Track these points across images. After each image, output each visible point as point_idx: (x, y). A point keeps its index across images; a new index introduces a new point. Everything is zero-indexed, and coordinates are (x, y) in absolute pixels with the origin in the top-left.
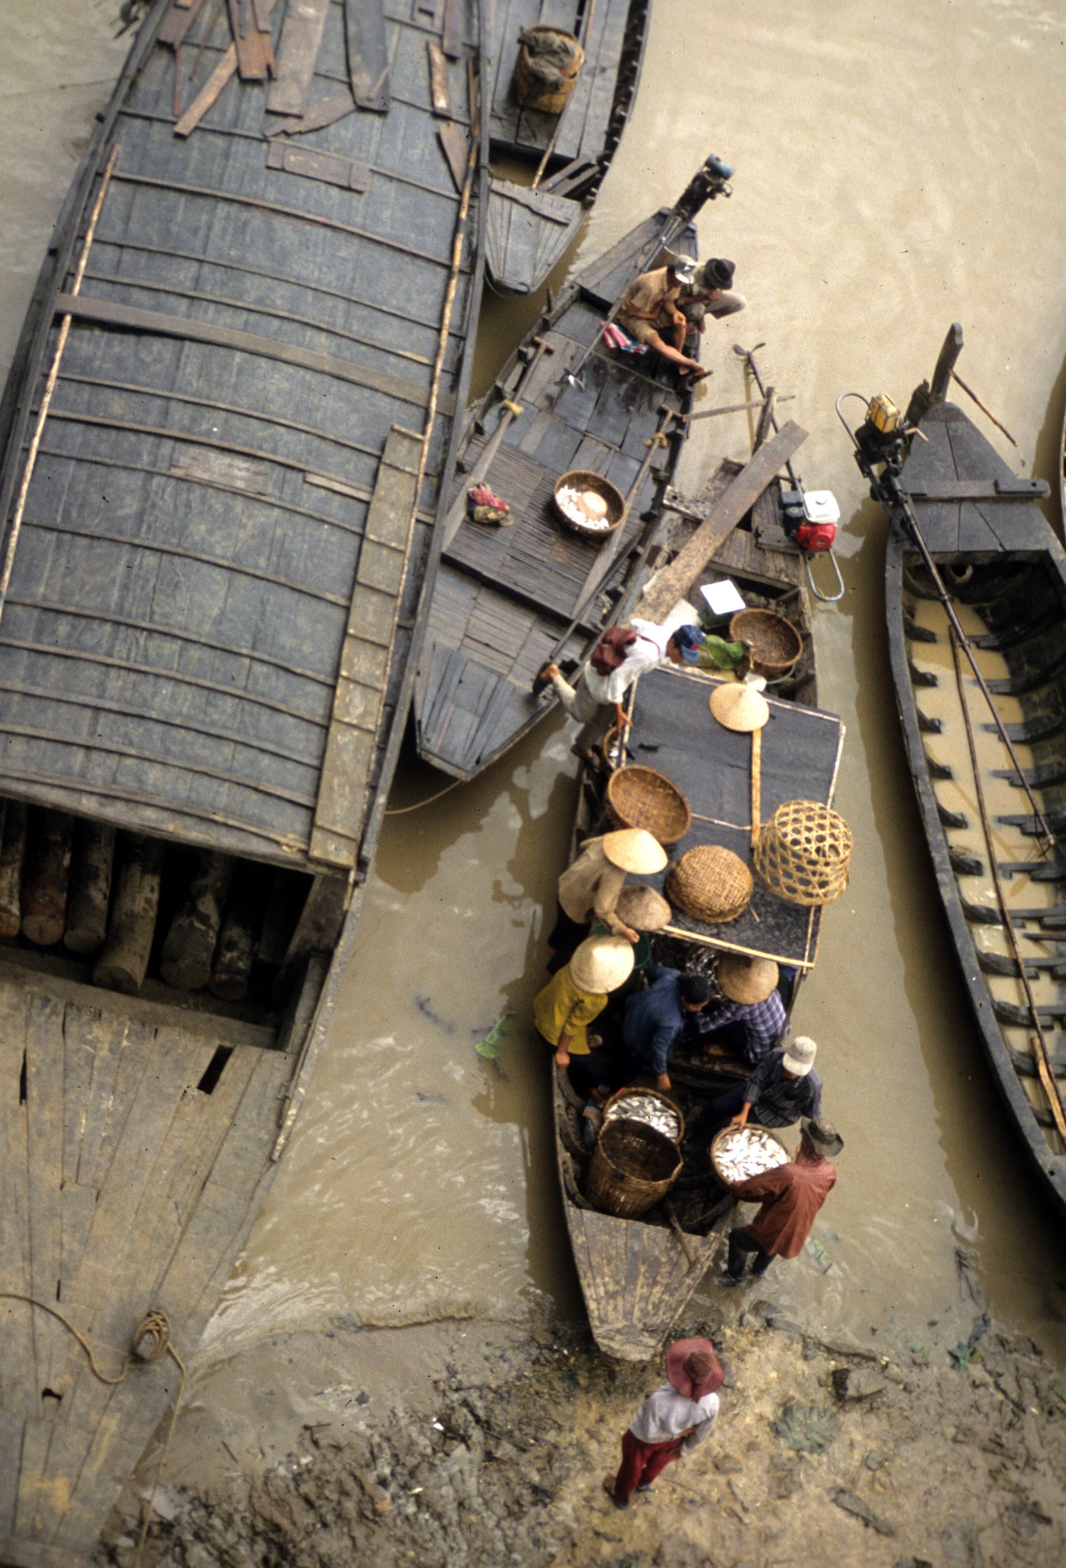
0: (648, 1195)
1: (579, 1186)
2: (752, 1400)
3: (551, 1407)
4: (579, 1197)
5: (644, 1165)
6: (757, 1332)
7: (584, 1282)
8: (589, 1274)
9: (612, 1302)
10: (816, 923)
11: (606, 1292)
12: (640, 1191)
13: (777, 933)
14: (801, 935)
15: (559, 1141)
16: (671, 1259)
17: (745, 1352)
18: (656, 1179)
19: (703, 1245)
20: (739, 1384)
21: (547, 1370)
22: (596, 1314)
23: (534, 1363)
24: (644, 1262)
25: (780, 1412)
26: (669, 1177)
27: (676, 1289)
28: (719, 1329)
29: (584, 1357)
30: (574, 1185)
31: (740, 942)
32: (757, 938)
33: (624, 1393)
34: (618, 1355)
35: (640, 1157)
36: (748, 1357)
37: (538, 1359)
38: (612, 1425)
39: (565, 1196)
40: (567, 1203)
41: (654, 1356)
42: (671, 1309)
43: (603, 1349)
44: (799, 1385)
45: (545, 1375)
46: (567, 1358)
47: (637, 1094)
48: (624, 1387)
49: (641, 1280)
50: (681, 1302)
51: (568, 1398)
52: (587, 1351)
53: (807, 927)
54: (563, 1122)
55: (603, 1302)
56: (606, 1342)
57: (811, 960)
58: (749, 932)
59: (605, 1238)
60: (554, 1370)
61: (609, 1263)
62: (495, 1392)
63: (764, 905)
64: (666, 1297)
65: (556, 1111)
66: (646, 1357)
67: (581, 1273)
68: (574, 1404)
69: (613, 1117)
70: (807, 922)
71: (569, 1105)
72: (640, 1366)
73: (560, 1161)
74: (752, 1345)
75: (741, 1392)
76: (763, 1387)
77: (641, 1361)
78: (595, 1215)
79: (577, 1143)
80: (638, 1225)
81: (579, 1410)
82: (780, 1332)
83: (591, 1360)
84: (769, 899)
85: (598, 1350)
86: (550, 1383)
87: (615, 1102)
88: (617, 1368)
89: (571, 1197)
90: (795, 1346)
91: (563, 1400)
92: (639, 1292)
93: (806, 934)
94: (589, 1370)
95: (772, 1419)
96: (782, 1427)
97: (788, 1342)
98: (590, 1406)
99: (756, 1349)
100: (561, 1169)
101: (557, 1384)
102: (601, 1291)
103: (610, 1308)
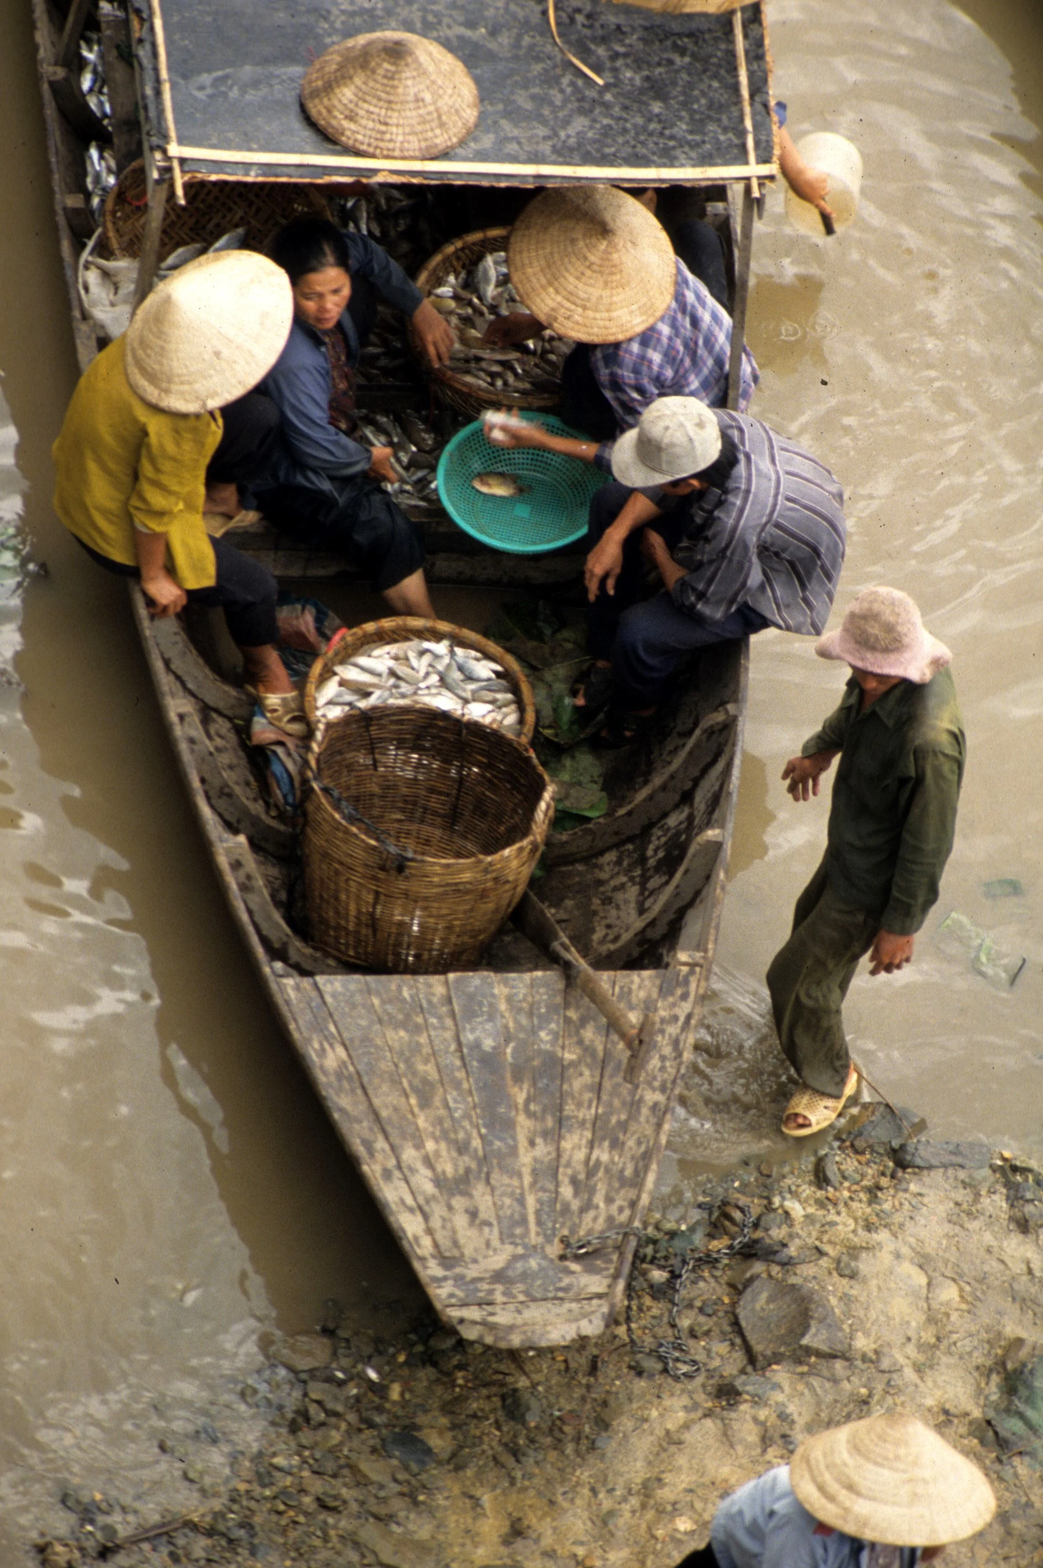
0: (483, 895)
1: (290, 921)
2: (909, 1374)
3: (369, 1532)
4: (298, 948)
5: (452, 818)
6: (874, 1191)
7: (371, 1170)
8: (381, 1144)
9: (458, 1202)
10: (756, 54)
11: (439, 1181)
12: (458, 890)
13: (657, 107)
14: (723, 97)
15: (206, 811)
16: (588, 1050)
17: (854, 1251)
18: (493, 845)
19: (664, 992)
20: (862, 1343)
21: (336, 1437)
22: (425, 1247)
23: (294, 1428)
24: (518, 1078)
25: (993, 1388)
26: (525, 831)
27: (623, 1126)
28: (769, 1208)
29: (426, 1374)
30: (277, 916)
31: (564, 155)
32: (606, 131)
33: (558, 1445)
34: (516, 1340)
35: (434, 802)
36: (865, 1265)
37: (304, 1414)
38: (548, 1541)
39: (260, 951)
40: (272, 969)
41: (612, 1320)
42: (624, 1182)
43: (470, 1334)
44: (1023, 1302)
45: (333, 1451)
46: (379, 1389)
47: (382, 638)
48: (555, 1428)
49: (524, 1125)
50: (647, 1156)
51: (411, 1496)
52: (430, 1359)
53: (733, 70)
54: (206, 759)
55: (438, 1211)
56: (473, 1313)
57: (764, 159)
58: (580, 123)
59: (398, 1037)
60: (353, 1431)
61: (425, 1103)
62: (211, 1532)
63: (604, 40)
64: (603, 1154)
65: (178, 731)
66: (592, 1327)
67: (359, 1149)
68: (431, 1512)
69: (335, 713)
70: (732, 54)
71: (206, 712)
72: (581, 1361)
73: (223, 862)
74: (869, 1227)
75: (873, 1360)
76: (928, 1336)
77: (582, 1341)
78: (356, 981)
79: (257, 808)
80: (476, 979)
81: (452, 1520)
82: (937, 1175)
83: (446, 1377)
84: (612, 19)
85: (462, 1344)
86: (353, 1468)
87: (328, 673)
88: (523, 1382)
89: (277, 953)
90: (986, 1201)
91: (398, 1506)
92: (526, 1158)
93: (735, 88)
94: (447, 1408)
95: (977, 1413)
96: (1011, 1426)
97: (961, 1195)
98: (476, 1503)
99: (882, 1236)
100: (232, 882)
101: (372, 1468)
102: (424, 1182)
103: (461, 1221)
